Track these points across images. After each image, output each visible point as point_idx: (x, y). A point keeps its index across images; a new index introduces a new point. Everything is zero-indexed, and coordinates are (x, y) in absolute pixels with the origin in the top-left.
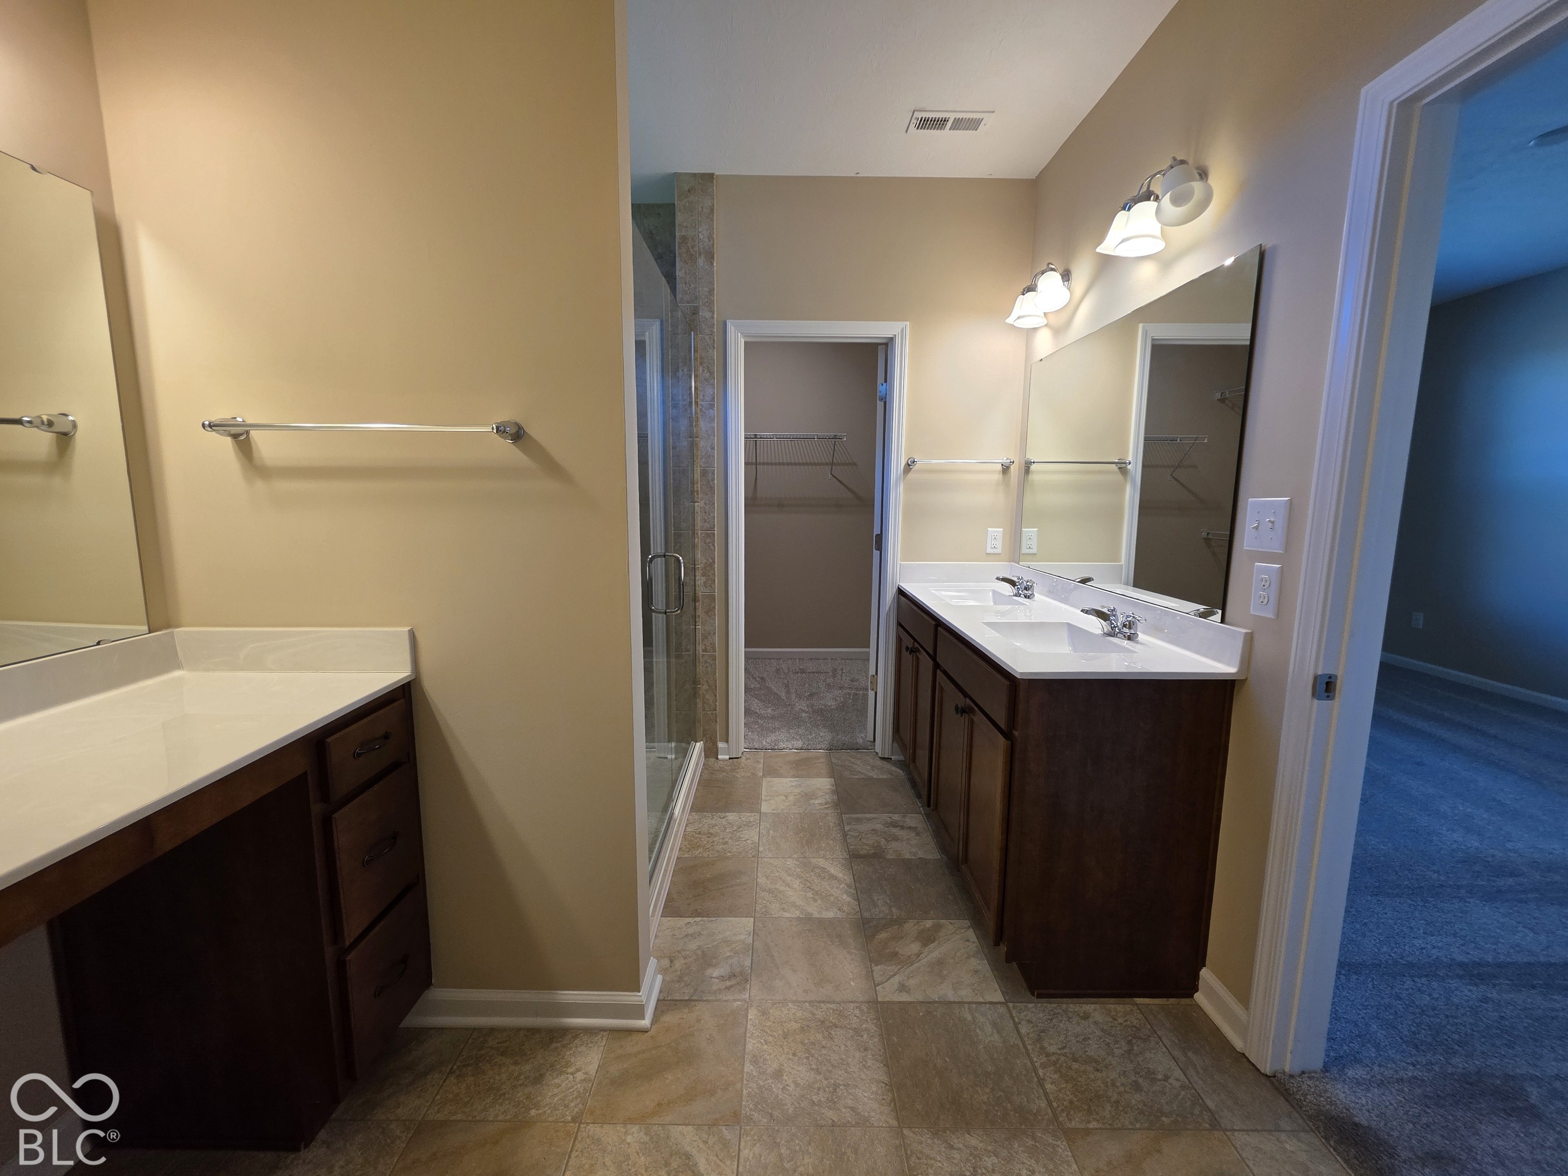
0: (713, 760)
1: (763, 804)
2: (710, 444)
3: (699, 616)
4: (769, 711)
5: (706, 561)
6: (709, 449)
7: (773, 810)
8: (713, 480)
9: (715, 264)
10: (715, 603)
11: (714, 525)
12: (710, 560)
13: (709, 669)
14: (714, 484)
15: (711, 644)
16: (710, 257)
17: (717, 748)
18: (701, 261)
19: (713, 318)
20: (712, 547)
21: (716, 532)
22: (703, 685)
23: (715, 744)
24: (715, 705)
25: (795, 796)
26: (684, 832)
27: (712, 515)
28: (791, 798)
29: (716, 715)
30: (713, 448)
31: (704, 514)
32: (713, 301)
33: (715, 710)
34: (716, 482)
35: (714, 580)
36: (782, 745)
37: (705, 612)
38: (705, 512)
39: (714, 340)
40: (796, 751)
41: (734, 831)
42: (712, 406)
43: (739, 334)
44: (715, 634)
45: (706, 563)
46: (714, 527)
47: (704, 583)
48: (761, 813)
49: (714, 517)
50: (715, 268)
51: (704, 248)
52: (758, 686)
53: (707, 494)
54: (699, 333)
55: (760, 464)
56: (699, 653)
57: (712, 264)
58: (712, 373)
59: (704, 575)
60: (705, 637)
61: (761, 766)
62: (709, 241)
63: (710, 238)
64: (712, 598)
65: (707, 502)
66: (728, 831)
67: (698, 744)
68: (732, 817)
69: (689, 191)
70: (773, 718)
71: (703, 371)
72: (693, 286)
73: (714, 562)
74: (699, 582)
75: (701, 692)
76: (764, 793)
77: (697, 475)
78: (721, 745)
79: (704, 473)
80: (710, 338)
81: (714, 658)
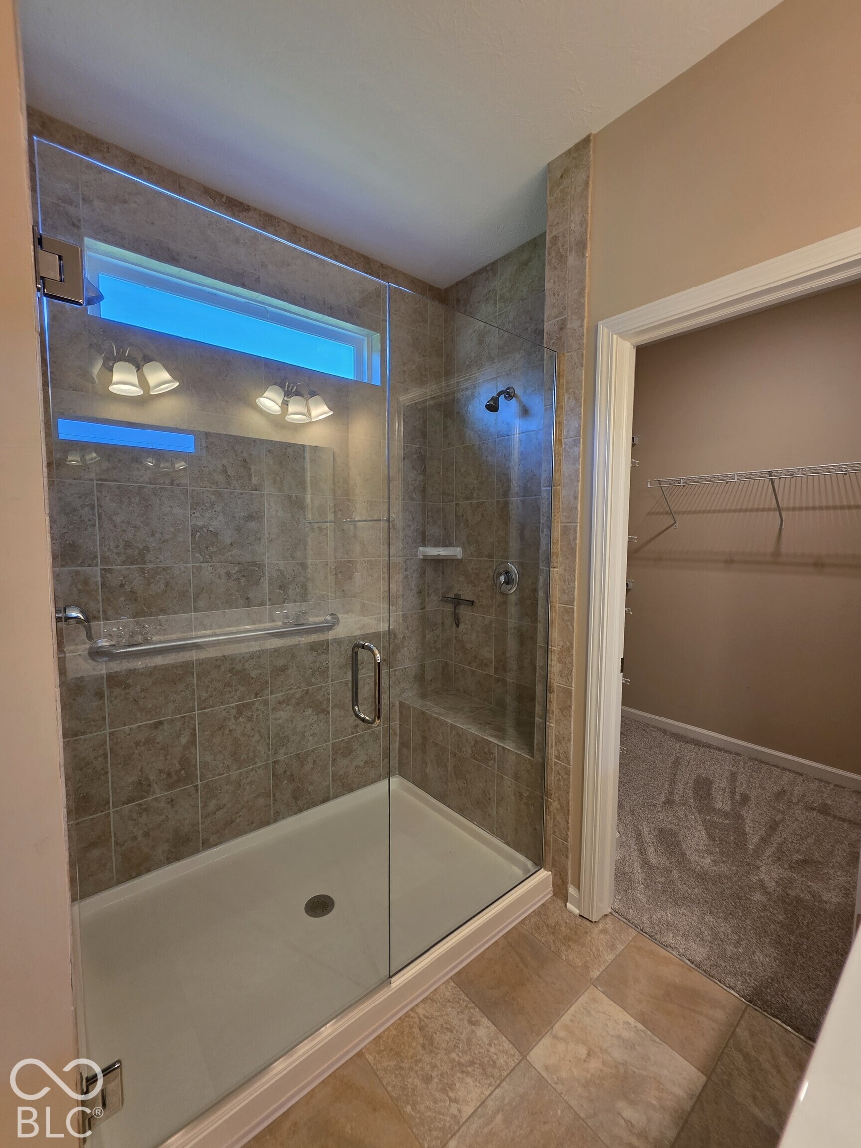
0: (560, 903)
1: (546, 1041)
2: (573, 492)
3: (553, 712)
4: (707, 861)
5: (562, 644)
6: (572, 499)
7: (546, 1068)
8: (575, 539)
9: (588, 254)
10: (571, 701)
11: (574, 598)
12: (568, 644)
13: (561, 784)
14: (576, 544)
15: (565, 752)
16: (582, 245)
17: (567, 891)
18: (572, 259)
19: (582, 326)
20: (570, 627)
21: (575, 608)
22: (554, 801)
23: (564, 883)
24: (567, 834)
25: (604, 1063)
26: (412, 1010)
27: (572, 585)
28: (594, 1065)
29: (567, 848)
30: (576, 498)
31: (563, 582)
32: (583, 305)
33: (566, 840)
34: (578, 542)
35: (571, 671)
36: (669, 938)
37: (560, 709)
38: (564, 581)
39: (583, 355)
40: (687, 961)
41: (460, 1064)
42: (576, 443)
43: (615, 337)
44: (569, 740)
45: (562, 646)
46: (574, 601)
47: (560, 671)
48: (525, 1057)
49: (574, 588)
50: (588, 260)
51: (575, 239)
52: (728, 808)
53: (567, 558)
54: (565, 352)
55: (788, 509)
56: (551, 760)
57: (584, 255)
58: (577, 399)
59: (560, 661)
60: (558, 742)
61: (610, 957)
62: (582, 227)
63: (584, 222)
64: (568, 693)
65: (567, 568)
66: (454, 1055)
67: (546, 872)
68: (485, 1030)
69: (562, 177)
70: (701, 877)
71: (569, 398)
72: (561, 294)
73: (571, 645)
74: (555, 669)
75: (552, 808)
76: (566, 1018)
77: (557, 533)
78: (572, 890)
79: (565, 530)
80: (578, 354)
81: (567, 773)
